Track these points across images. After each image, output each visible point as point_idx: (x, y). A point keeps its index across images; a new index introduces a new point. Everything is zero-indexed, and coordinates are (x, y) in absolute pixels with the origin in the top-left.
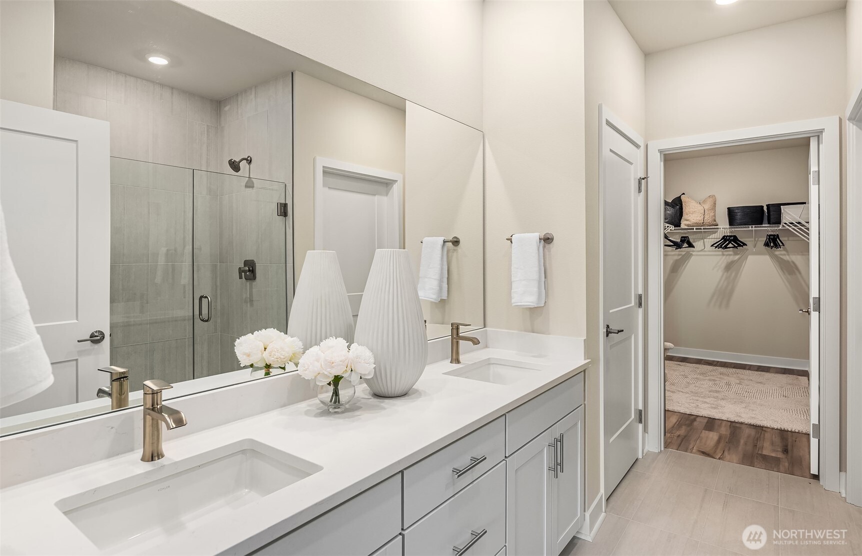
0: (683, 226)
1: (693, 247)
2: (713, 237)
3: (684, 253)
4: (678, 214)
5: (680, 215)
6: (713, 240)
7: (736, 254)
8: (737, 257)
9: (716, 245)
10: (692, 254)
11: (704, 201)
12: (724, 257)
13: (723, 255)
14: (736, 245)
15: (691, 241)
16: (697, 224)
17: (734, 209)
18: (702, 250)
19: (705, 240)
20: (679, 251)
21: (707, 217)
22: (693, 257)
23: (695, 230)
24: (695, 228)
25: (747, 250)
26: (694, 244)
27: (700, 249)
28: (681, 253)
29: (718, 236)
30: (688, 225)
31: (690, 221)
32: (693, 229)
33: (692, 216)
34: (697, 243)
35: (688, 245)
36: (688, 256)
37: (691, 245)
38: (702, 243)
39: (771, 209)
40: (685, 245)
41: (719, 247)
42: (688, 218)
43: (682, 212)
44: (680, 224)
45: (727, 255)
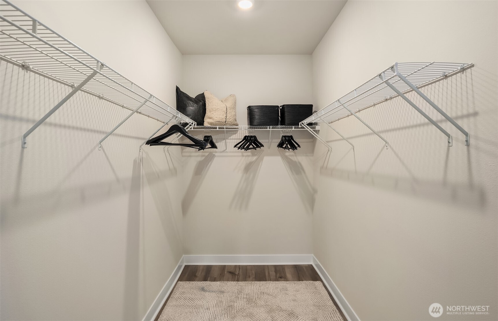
0: (206, 124)
1: (216, 147)
2: (234, 138)
3: (207, 154)
4: (201, 111)
5: (203, 112)
6: (236, 140)
7: (253, 155)
8: (255, 158)
9: (238, 146)
10: (214, 155)
11: (226, 100)
12: (244, 158)
13: (243, 156)
14: (255, 146)
15: (214, 141)
16: (220, 123)
17: (254, 108)
18: (223, 151)
19: (227, 140)
20: (203, 152)
21: (229, 116)
22: (216, 159)
23: (218, 129)
24: (218, 127)
25: (263, 150)
26: (217, 144)
27: (222, 150)
28: (204, 154)
29: (239, 137)
30: (211, 124)
31: (213, 119)
32: (216, 128)
33: (215, 114)
34: (219, 143)
35: (211, 145)
36: (211, 157)
37: (213, 146)
38: (224, 144)
39: (286, 110)
40: (209, 145)
41: (241, 147)
42: (211, 116)
43: (205, 109)
44: (204, 121)
45: (246, 156)
